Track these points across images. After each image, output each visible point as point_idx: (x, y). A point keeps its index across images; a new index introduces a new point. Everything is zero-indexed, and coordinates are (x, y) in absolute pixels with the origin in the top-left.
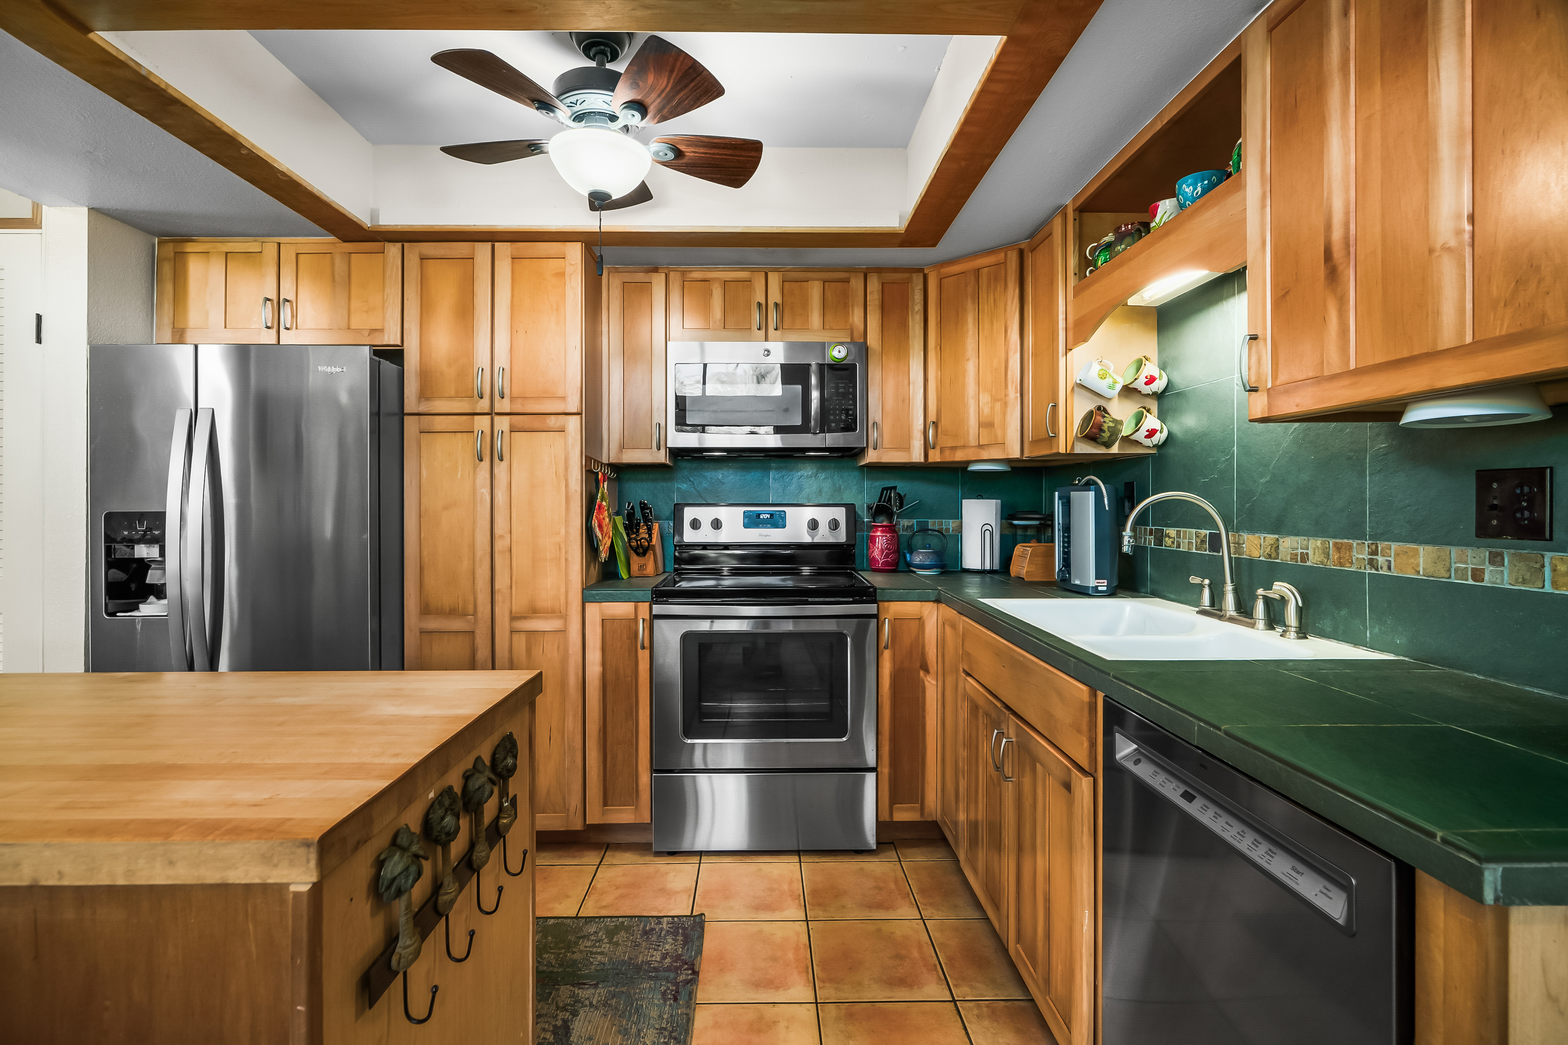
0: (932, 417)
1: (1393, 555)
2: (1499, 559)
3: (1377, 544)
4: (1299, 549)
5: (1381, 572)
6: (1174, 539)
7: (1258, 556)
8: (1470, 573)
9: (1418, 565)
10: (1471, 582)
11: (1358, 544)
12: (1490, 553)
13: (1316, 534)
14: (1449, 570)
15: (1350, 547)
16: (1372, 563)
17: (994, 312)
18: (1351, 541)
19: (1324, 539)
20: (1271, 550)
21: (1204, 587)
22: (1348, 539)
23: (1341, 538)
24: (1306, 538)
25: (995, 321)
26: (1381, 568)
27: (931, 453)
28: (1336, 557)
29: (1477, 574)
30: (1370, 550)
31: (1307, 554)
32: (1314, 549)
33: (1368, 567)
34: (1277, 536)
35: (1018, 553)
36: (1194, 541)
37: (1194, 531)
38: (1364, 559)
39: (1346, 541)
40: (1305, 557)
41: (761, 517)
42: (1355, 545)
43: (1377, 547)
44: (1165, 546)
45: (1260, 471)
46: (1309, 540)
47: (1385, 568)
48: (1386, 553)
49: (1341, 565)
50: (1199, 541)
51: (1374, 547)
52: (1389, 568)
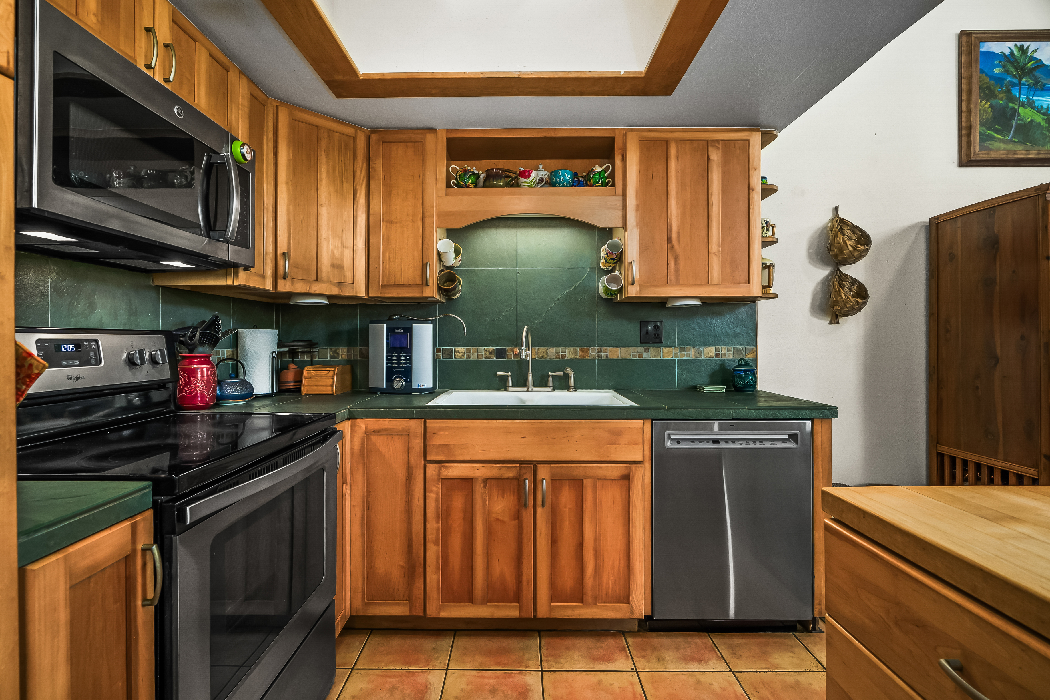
0: (282, 248)
1: (608, 352)
2: (647, 350)
3: (601, 348)
4: (561, 352)
5: (603, 359)
6: (464, 353)
7: (535, 358)
8: (637, 356)
9: (619, 355)
10: (638, 359)
11: (592, 348)
12: (644, 348)
13: (570, 346)
14: (631, 355)
15: (588, 350)
16: (599, 356)
17: (344, 173)
18: (588, 348)
19: (574, 348)
20: (543, 354)
21: (508, 376)
22: (587, 347)
23: (584, 347)
24: (564, 348)
25: (345, 181)
26: (603, 357)
27: (281, 282)
28: (581, 355)
29: (640, 356)
30: (598, 351)
31: (566, 354)
32: (570, 352)
33: (597, 357)
34: (547, 348)
35: (306, 375)
36: (483, 354)
37: (483, 348)
38: (595, 354)
39: (586, 348)
40: (564, 356)
41: (63, 349)
42: (590, 349)
43: (601, 349)
44: (455, 358)
45: (536, 317)
46: (566, 349)
47: (605, 357)
48: (605, 351)
49: (584, 357)
50: (487, 353)
51: (600, 349)
52: (607, 357)
